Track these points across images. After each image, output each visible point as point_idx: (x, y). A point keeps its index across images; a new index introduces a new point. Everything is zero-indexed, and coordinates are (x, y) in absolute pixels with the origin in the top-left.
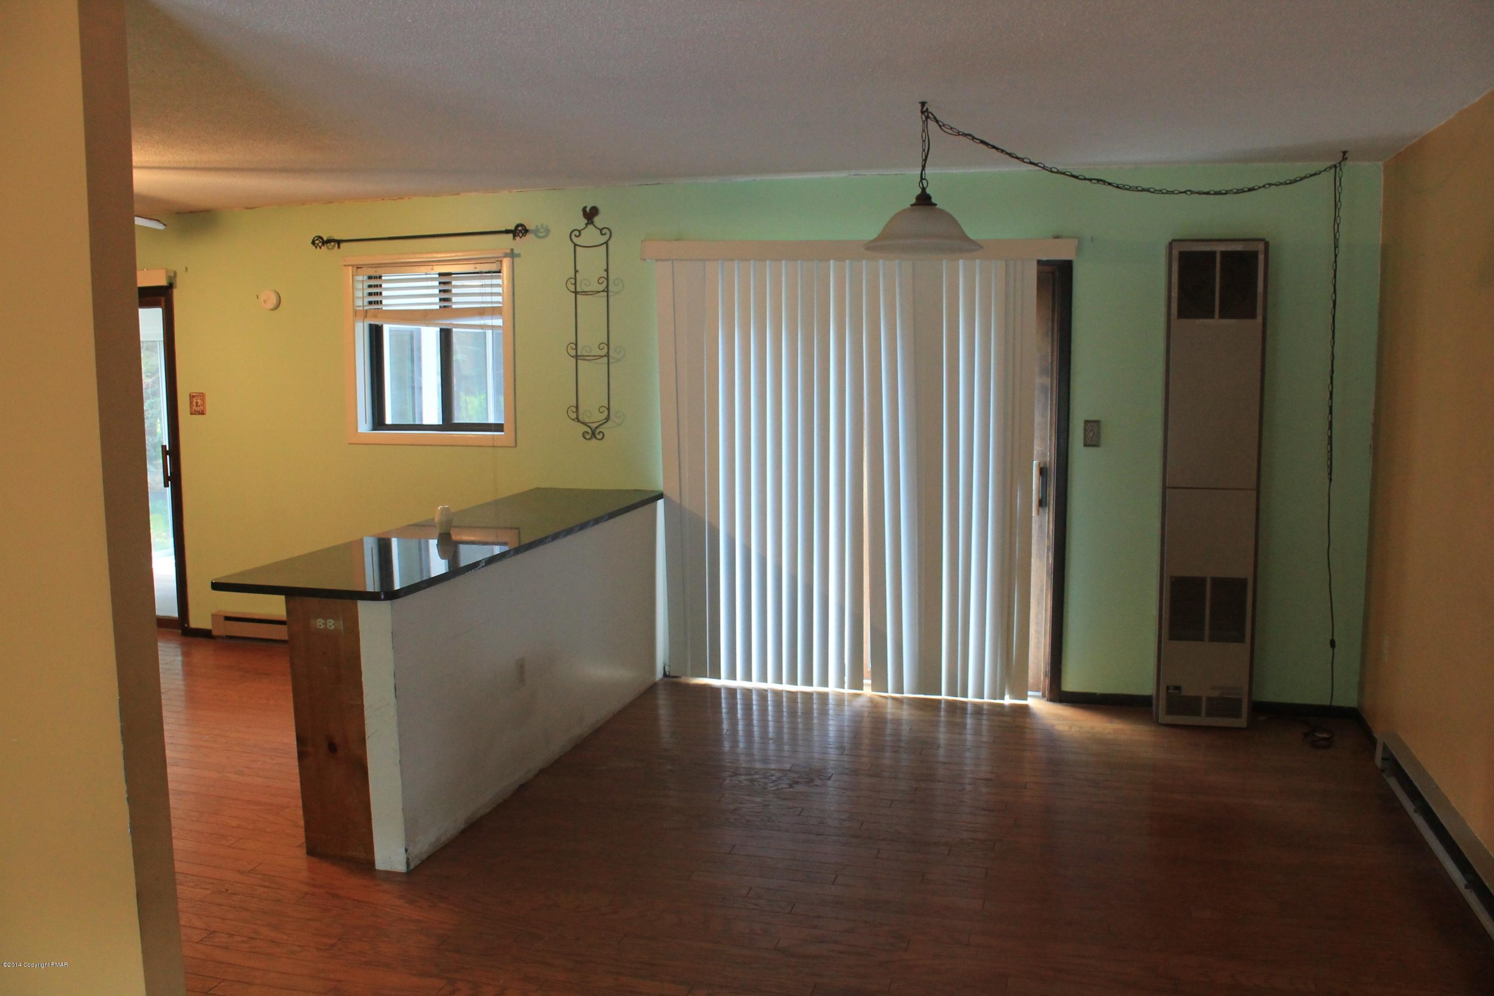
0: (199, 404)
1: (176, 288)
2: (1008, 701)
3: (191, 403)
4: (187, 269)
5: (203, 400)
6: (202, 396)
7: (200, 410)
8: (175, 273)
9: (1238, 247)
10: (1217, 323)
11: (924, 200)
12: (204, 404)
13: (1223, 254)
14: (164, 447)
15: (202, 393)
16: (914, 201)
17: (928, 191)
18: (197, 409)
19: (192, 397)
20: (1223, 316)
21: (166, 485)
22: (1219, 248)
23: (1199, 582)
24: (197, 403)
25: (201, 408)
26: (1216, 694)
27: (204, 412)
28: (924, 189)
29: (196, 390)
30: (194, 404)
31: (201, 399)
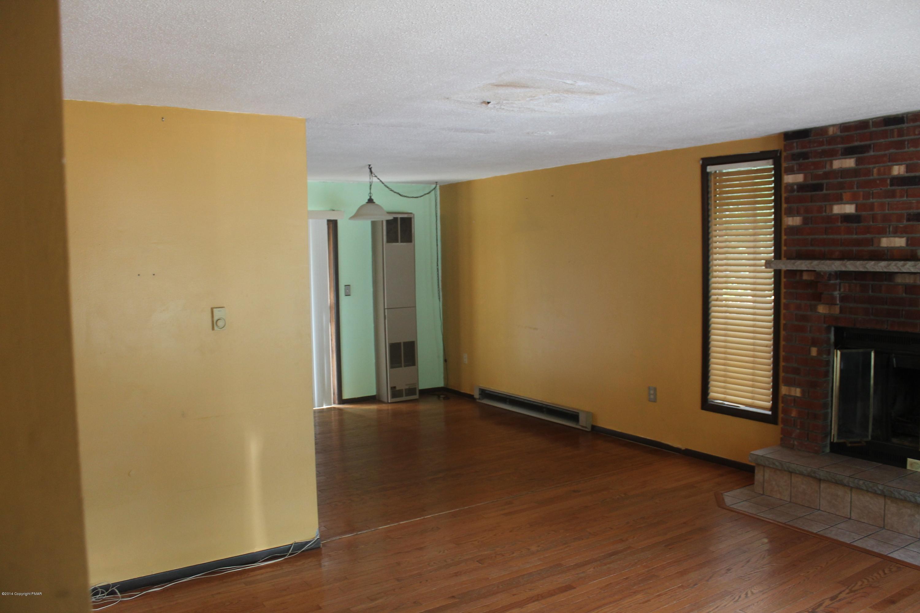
2: (325, 407)
9: (405, 216)
10: (399, 244)
11: (371, 201)
13: (402, 218)
16: (367, 201)
17: (373, 198)
20: (402, 242)
22: (399, 216)
23: (399, 344)
26: (407, 387)
28: (370, 197)
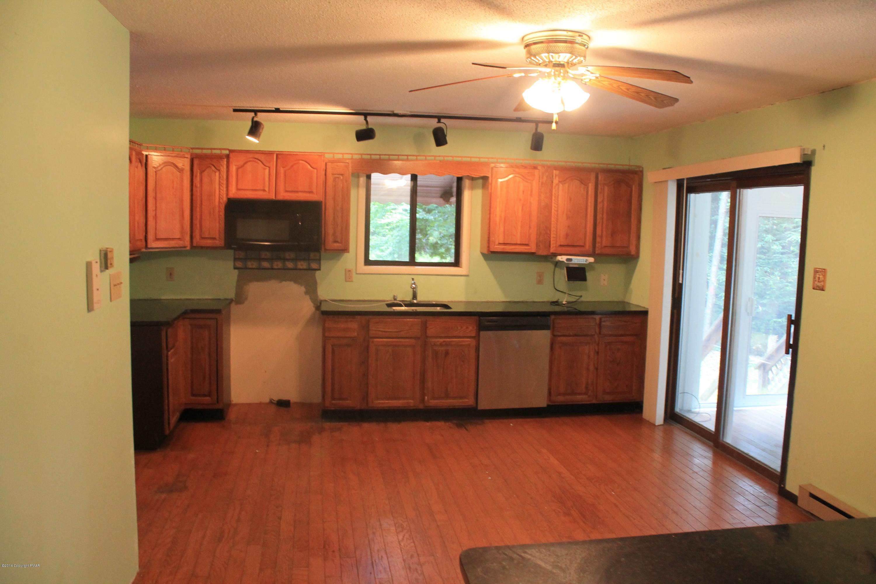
0: (821, 279)
1: (814, 166)
3: (814, 278)
4: (824, 146)
5: (825, 276)
6: (824, 271)
7: (821, 286)
8: (814, 152)
12: (824, 281)
14: (790, 316)
15: (824, 269)
18: (819, 284)
19: (816, 271)
21: (787, 352)
24: (819, 278)
25: (822, 283)
27: (824, 289)
29: (820, 266)
30: (817, 279)
31: (822, 275)
